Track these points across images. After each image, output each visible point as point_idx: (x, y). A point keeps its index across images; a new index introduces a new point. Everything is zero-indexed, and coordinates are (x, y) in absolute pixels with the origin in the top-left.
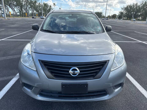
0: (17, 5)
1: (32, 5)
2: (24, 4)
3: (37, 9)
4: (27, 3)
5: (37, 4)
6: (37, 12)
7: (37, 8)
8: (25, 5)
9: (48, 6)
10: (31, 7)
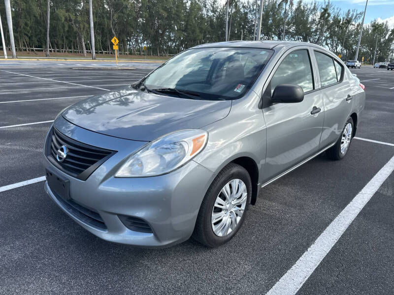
0: (296, 34)
1: (335, 32)
2: (314, 30)
3: (347, 41)
4: (322, 26)
5: (351, 28)
6: (346, 48)
7: (349, 36)
8: (316, 31)
9: (388, 31)
10: (331, 37)
